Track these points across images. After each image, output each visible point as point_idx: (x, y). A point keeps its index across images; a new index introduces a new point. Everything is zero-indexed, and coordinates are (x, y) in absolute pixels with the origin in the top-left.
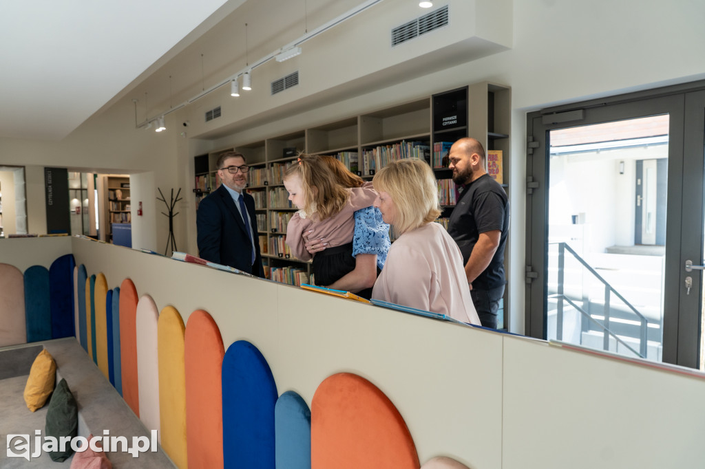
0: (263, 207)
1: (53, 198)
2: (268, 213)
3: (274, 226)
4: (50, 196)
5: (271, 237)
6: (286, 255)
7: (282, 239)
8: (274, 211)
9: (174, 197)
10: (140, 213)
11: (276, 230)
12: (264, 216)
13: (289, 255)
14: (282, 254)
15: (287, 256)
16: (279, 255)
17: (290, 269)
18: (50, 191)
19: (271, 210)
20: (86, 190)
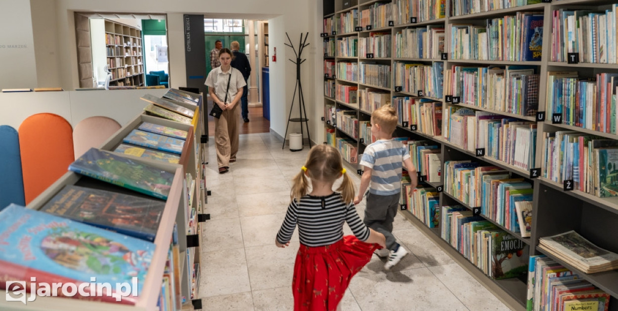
0: (387, 57)
1: (191, 45)
2: (393, 65)
3: (399, 83)
4: (189, 42)
5: (395, 97)
6: (412, 126)
7: (408, 101)
8: (401, 61)
9: (302, 42)
10: (275, 59)
11: (400, 88)
12: (388, 67)
13: (416, 126)
14: (407, 123)
15: (414, 128)
16: (403, 123)
17: (417, 145)
18: (189, 38)
19: (396, 61)
20: (248, 35)
